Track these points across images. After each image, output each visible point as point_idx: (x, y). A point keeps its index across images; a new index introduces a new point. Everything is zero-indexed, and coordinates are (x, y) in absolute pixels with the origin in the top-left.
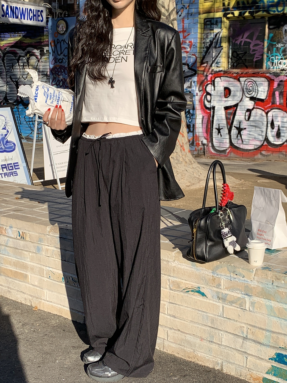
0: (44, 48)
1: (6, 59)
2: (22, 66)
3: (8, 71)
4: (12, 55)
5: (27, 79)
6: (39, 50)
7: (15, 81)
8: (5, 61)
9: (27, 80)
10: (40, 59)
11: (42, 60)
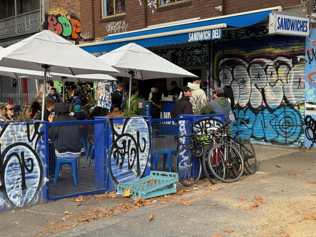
0: (298, 57)
1: (251, 69)
2: (270, 74)
3: (252, 80)
4: (259, 65)
5: (274, 87)
6: (291, 60)
7: (260, 89)
8: (250, 71)
9: (276, 87)
10: (292, 67)
11: (295, 68)
